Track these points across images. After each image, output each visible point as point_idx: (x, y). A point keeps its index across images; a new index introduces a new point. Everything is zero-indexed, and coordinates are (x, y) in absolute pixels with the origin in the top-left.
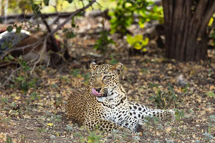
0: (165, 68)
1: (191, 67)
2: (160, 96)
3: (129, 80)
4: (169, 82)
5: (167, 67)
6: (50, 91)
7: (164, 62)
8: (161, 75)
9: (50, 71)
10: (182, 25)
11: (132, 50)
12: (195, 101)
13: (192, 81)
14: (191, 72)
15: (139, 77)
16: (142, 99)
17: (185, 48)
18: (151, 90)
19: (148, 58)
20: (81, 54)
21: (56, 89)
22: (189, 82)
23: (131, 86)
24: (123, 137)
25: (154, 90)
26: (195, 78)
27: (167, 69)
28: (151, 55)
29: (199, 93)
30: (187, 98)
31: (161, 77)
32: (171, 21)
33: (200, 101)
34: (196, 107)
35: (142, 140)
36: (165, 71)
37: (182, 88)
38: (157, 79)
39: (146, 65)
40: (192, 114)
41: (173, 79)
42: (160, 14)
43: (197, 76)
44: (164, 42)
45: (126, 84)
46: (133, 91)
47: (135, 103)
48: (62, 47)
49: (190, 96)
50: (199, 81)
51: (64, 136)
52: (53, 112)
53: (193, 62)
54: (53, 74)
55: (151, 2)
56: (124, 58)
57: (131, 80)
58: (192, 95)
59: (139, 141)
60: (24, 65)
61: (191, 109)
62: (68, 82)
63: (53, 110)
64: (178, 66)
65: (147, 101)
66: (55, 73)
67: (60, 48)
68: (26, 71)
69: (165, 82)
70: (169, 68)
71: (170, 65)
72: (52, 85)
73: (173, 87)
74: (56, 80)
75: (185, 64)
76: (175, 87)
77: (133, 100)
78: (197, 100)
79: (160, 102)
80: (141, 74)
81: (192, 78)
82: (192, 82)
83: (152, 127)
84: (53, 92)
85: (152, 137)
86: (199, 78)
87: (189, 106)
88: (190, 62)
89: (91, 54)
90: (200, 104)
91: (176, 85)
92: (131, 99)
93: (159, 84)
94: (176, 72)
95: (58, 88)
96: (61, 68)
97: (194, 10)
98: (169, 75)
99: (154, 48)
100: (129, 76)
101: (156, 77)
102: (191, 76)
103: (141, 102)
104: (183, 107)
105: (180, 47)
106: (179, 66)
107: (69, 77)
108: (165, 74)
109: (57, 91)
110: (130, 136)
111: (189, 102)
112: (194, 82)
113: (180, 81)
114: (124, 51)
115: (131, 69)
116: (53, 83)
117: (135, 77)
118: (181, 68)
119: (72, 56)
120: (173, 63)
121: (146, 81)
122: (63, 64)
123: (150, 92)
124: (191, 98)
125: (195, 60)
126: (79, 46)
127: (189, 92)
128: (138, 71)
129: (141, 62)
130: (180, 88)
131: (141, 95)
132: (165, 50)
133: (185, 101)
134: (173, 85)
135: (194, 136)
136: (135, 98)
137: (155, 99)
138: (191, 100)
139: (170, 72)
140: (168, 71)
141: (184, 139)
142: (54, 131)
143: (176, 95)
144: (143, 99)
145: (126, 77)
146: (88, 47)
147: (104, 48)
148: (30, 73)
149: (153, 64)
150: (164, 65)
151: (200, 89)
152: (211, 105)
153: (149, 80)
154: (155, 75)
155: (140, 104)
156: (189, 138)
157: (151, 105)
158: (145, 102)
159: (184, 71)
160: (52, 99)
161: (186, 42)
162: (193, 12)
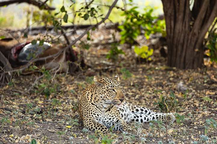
0: (168, 75)
1: (190, 75)
2: (163, 101)
3: (136, 86)
4: (170, 88)
5: (169, 74)
6: (69, 96)
7: (166, 70)
8: (164, 81)
9: (69, 78)
10: (182, 38)
11: (139, 59)
12: (193, 105)
13: (190, 86)
14: (190, 79)
15: (145, 84)
16: (147, 103)
17: (185, 58)
18: (155, 95)
19: (153, 66)
20: (95, 62)
21: (74, 94)
22: (188, 88)
23: (138, 91)
24: (131, 138)
25: (158, 95)
26: (193, 84)
27: (169, 76)
28: (155, 63)
29: (197, 97)
30: (186, 102)
31: (164, 83)
32: (172, 34)
33: (197, 105)
34: (194, 110)
35: (148, 141)
36: (167, 78)
37: (182, 94)
38: (161, 85)
39: (151, 72)
40: (191, 117)
41: (175, 85)
42: (163, 28)
43: (195, 82)
44: (167, 52)
45: (134, 90)
46: (140, 96)
47: (142, 107)
48: (79, 57)
49: (189, 100)
50: (197, 87)
51: (81, 137)
52: (71, 115)
53: (192, 70)
54: (72, 81)
55: (155, 17)
56: (132, 66)
57: (138, 86)
58: (190, 99)
59: (146, 142)
60: (47, 73)
61: (190, 113)
62: (84, 87)
63: (71, 113)
64: (178, 73)
65: (152, 105)
66: (73, 80)
67: (77, 58)
68: (48, 79)
69: (167, 88)
70: (171, 75)
71: (172, 72)
72: (70, 90)
73: (174, 92)
74: (74, 86)
75: (185, 71)
76: (176, 92)
77: (140, 104)
78: (195, 104)
79: (163, 106)
80: (147, 80)
81: (190, 84)
82: (191, 88)
83: (156, 129)
84: (71, 96)
85: (157, 138)
86: (197, 84)
87: (188, 109)
88: (188, 69)
89: (104, 62)
90: (198, 107)
91: (177, 91)
92: (138, 103)
93: (162, 90)
94: (177, 78)
95: (76, 93)
96: (78, 76)
97: (193, 25)
98: (171, 81)
99: (158, 57)
100: (137, 82)
101: (160, 83)
102: (189, 82)
103: (147, 106)
104: (183, 110)
105: (181, 56)
106: (180, 73)
107: (85, 83)
108: (167, 81)
109: (74, 96)
110: (137, 137)
111: (188, 106)
112: (192, 88)
113: (180, 87)
114: (132, 60)
115: (138, 77)
116: (72, 89)
117: (142, 83)
118: (181, 75)
119: (87, 64)
120: (174, 71)
121: (151, 87)
122: (79, 72)
123: (154, 97)
124: (190, 103)
125: (193, 68)
126: (93, 56)
127: (188, 97)
128: (144, 78)
129: (147, 70)
130: (180, 93)
131: (147, 99)
132: (167, 58)
133: (185, 105)
134: (174, 91)
135: (192, 137)
136: (142, 102)
137: (159, 104)
138: (190, 104)
139: (171, 79)
140: (170, 77)
141: (184, 140)
142: (72, 133)
143: (177, 100)
144: (149, 103)
145: (134, 83)
146: (101, 56)
147: (115, 58)
148: (52, 80)
149: (157, 71)
150: (166, 72)
151: (197, 94)
152: (207, 108)
153: (153, 86)
154: (159, 81)
155: (146, 107)
156: (188, 138)
157: (155, 109)
158: (150, 106)
159: (184, 77)
160: (70, 103)
161: (186, 53)
162: (191, 27)
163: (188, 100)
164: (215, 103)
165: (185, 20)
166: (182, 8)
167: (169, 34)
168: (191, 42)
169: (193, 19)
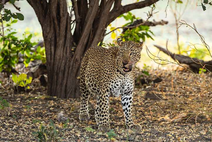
0: (48, 104)
1: (71, 104)
3: (14, 116)
4: (50, 118)
7: (46, 99)
8: (43, 111)
10: (63, 65)
11: (17, 88)
12: (75, 136)
14: (71, 109)
15: (23, 114)
16: (26, 134)
17: (66, 86)
19: (32, 95)
22: (69, 118)
23: (16, 122)
25: (37, 126)
26: (75, 114)
27: (49, 106)
28: (34, 92)
29: (79, 128)
30: (67, 132)
31: (44, 113)
32: (52, 61)
33: (79, 135)
36: (47, 107)
37: (63, 123)
38: (40, 115)
39: (30, 102)
41: (55, 114)
42: (43, 55)
44: (47, 80)
46: (17, 126)
53: (74, 99)
55: (34, 43)
57: (16, 116)
64: (59, 102)
69: (47, 118)
70: (51, 104)
71: (52, 101)
73: (55, 123)
75: (66, 101)
78: (77, 134)
80: (25, 110)
88: (70, 99)
90: (79, 138)
91: (58, 121)
92: (16, 134)
93: (42, 120)
94: (58, 108)
97: (74, 51)
98: (51, 111)
99: (38, 86)
100: (14, 112)
101: (40, 113)
102: (71, 112)
103: (25, 137)
105: (62, 84)
106: (61, 102)
108: (47, 111)
111: (69, 136)
113: (61, 117)
114: (9, 89)
117: (20, 114)
120: (54, 100)
121: (30, 117)
123: (33, 127)
125: (75, 97)
127: (69, 127)
128: (23, 108)
129: (26, 100)
130: (61, 123)
131: (25, 130)
132: (47, 87)
133: (65, 136)
134: (54, 121)
136: (20, 133)
138: (71, 134)
139: (51, 109)
143: (57, 130)
145: (11, 113)
149: (36, 101)
150: (46, 102)
151: (79, 124)
152: (89, 139)
153: (32, 116)
154: (38, 111)
157: (34, 140)
158: (29, 137)
159: (65, 107)
161: (67, 80)
162: (73, 53)
163: (70, 130)
164: (98, 133)
165: (66, 45)
166: (63, 33)
167: (49, 60)
168: (72, 69)
169: (75, 44)
